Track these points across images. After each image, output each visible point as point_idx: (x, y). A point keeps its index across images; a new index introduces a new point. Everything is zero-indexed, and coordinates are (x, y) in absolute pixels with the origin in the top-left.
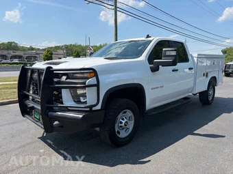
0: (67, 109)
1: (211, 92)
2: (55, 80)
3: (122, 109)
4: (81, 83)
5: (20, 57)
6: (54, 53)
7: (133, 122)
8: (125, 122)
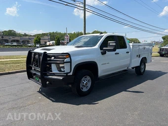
0: (54, 74)
1: (143, 67)
2: (48, 59)
3: (84, 75)
4: (62, 61)
5: (17, 41)
6: (41, 38)
7: (90, 83)
8: (86, 83)
